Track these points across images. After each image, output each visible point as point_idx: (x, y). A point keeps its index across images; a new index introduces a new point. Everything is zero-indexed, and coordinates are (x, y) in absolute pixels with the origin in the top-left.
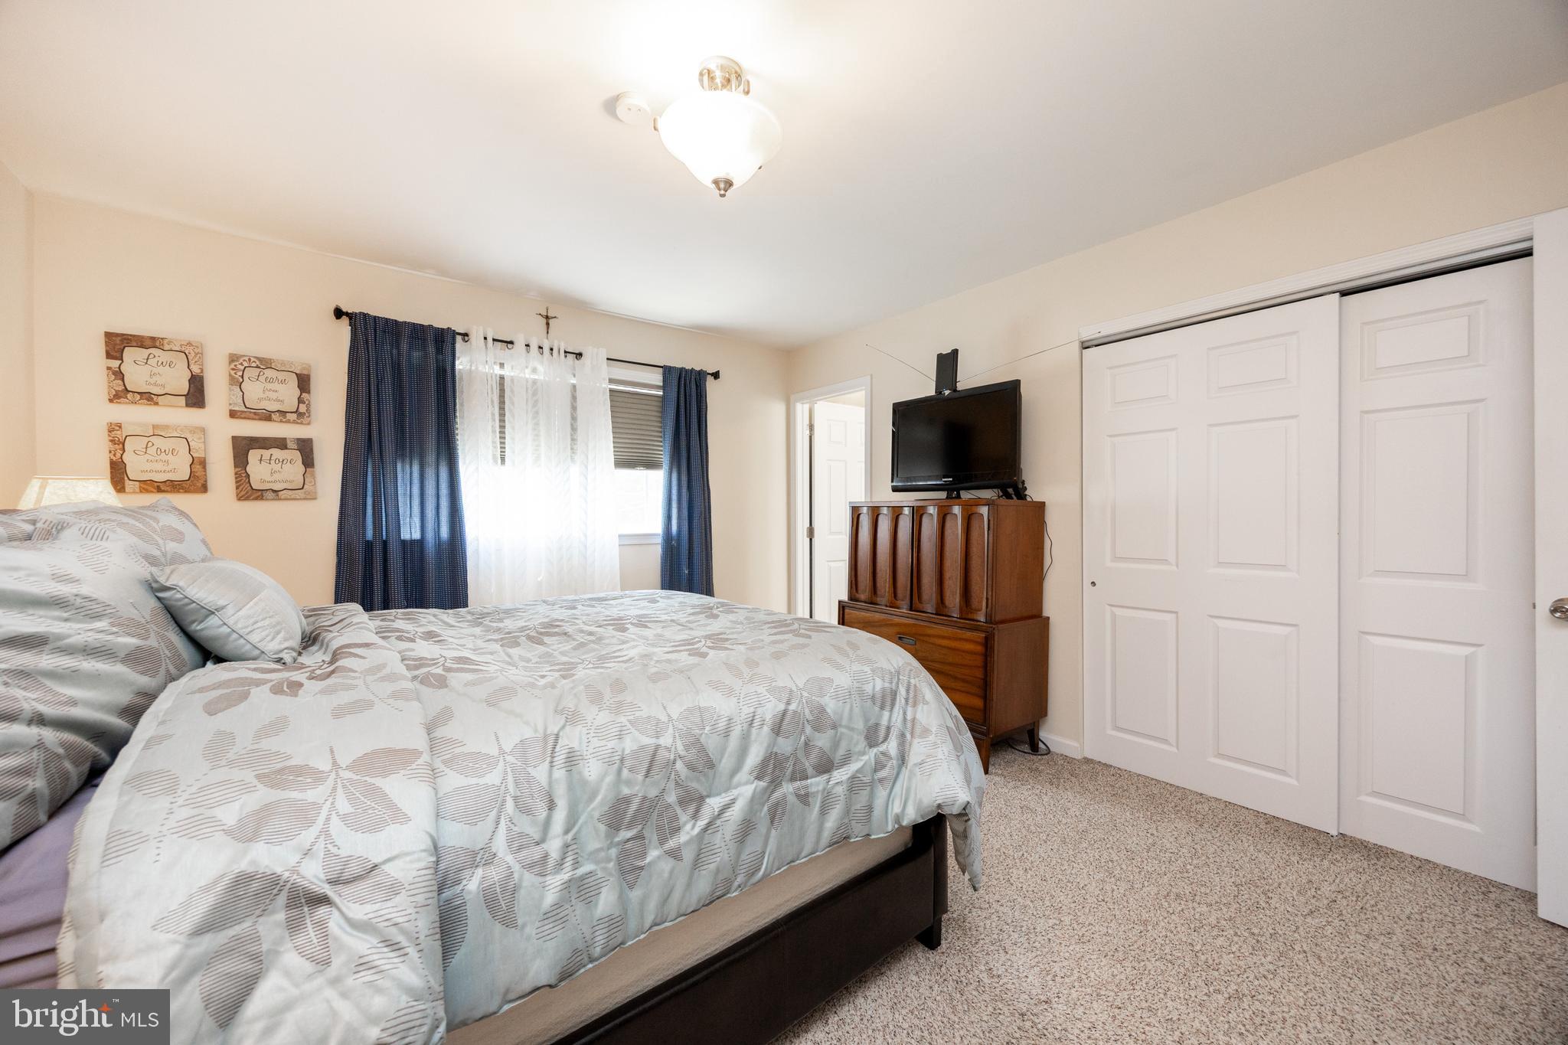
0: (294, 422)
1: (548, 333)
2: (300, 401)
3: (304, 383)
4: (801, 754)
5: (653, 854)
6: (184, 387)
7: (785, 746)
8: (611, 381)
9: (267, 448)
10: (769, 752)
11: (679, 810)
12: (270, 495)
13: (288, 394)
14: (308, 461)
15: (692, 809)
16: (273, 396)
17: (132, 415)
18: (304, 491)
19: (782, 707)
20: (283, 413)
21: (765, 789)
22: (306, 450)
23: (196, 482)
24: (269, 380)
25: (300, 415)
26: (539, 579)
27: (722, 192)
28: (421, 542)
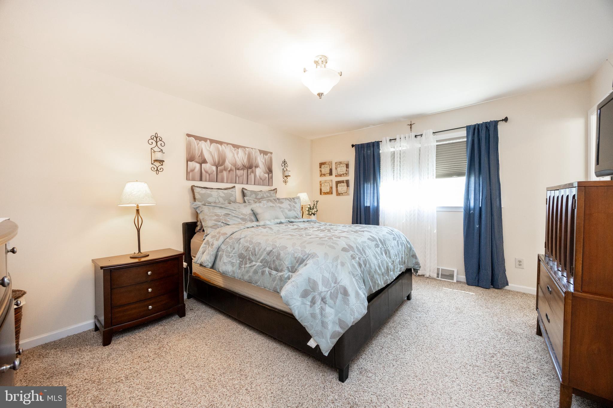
0: (345, 176)
1: (411, 130)
2: (346, 171)
3: (347, 166)
4: (272, 263)
5: (243, 266)
6: (328, 172)
7: (268, 258)
8: (437, 141)
9: (341, 183)
10: (264, 258)
11: (248, 260)
12: (341, 194)
13: (344, 169)
14: (348, 186)
15: (250, 261)
16: (342, 170)
17: (323, 179)
18: (347, 193)
19: (271, 249)
20: (343, 174)
21: (261, 266)
22: (347, 182)
23: (330, 193)
24: (341, 167)
25: (346, 174)
26: (403, 222)
27: (320, 97)
28: (369, 207)
